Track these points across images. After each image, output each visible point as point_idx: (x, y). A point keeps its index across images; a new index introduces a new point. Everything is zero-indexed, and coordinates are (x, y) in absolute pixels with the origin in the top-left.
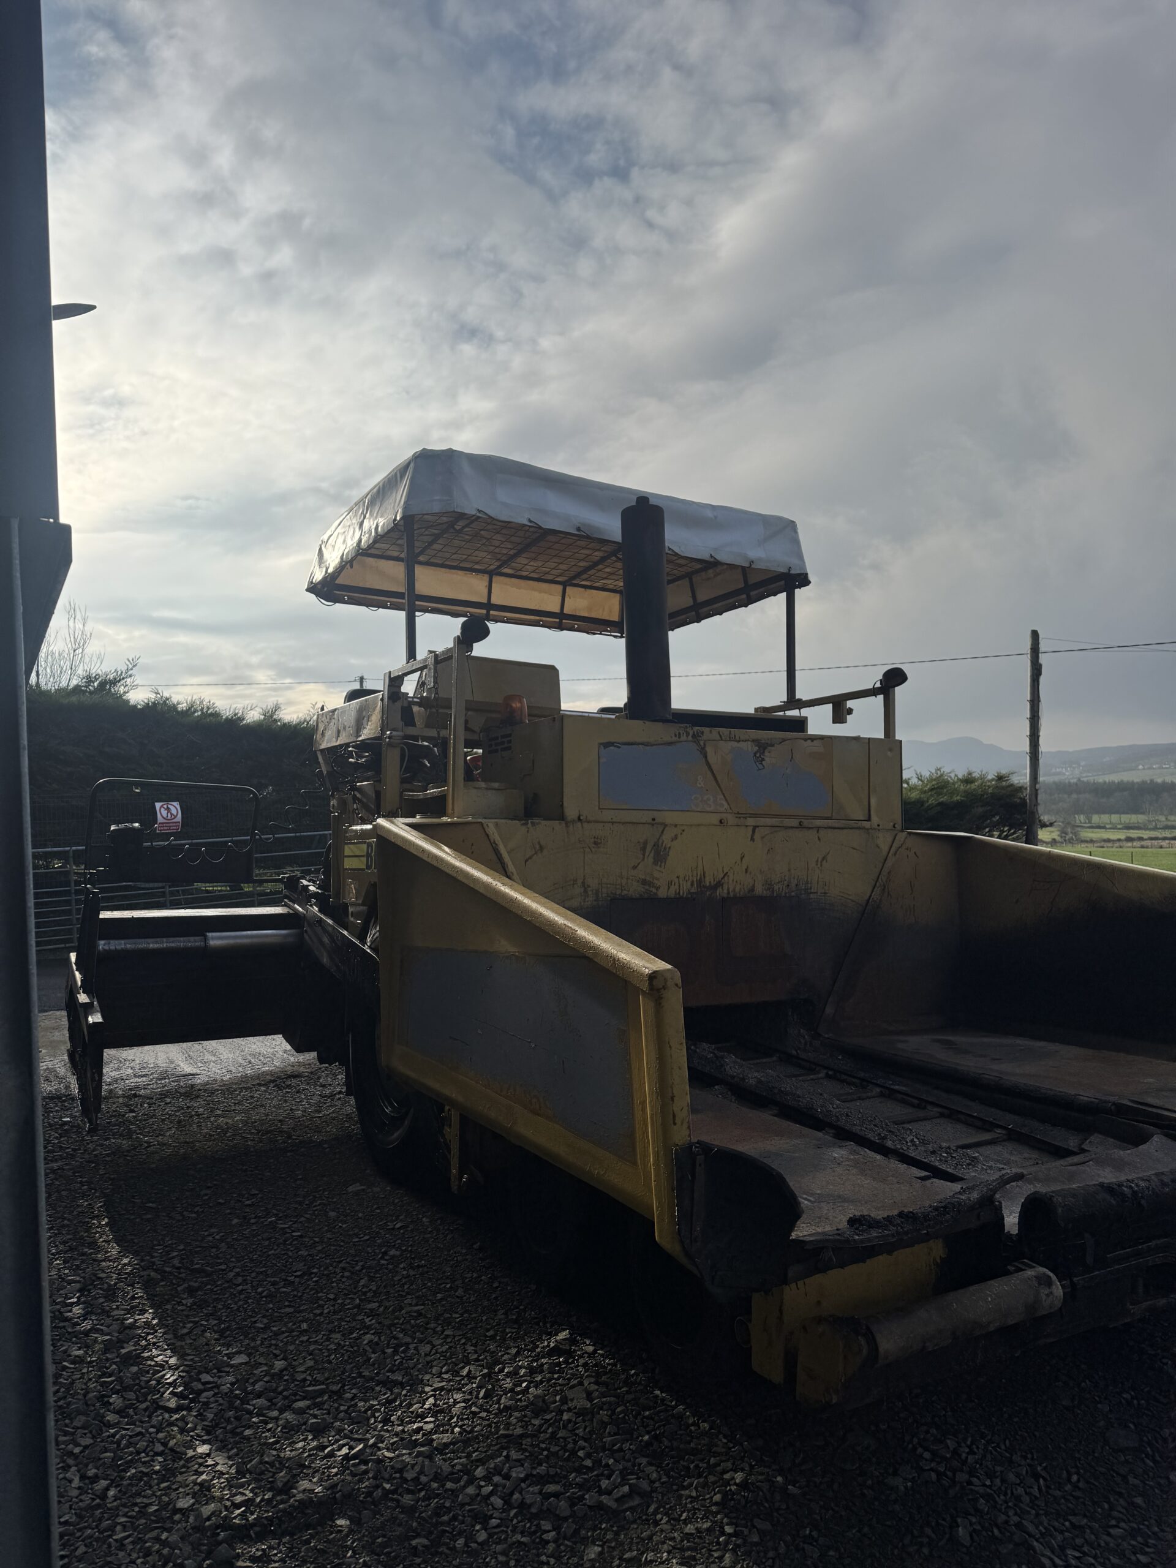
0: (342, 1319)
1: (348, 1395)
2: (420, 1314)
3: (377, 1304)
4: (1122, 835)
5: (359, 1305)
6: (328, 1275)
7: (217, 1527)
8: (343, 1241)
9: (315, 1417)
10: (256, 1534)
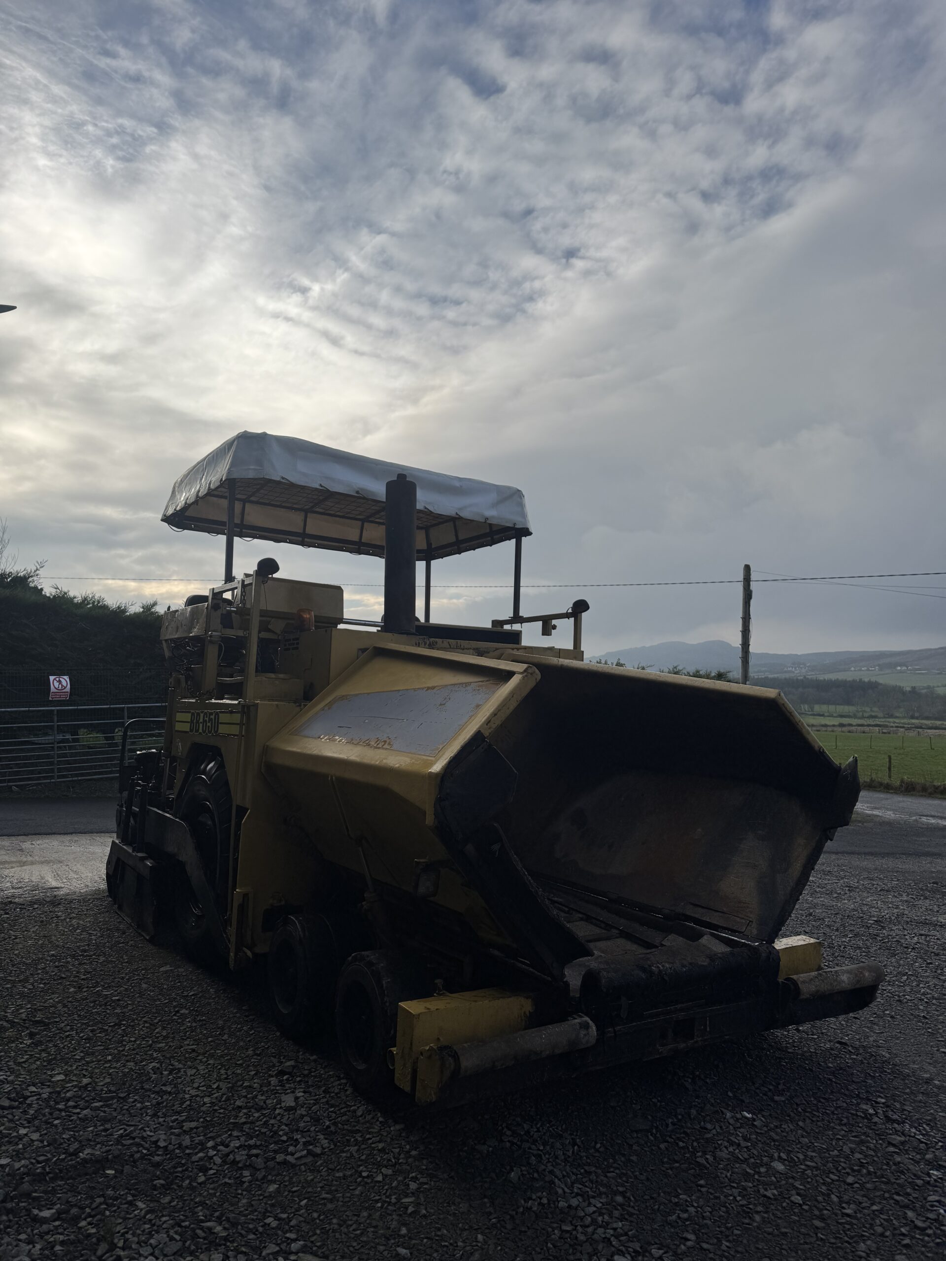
0: (137, 1054)
1: (131, 1100)
2: (193, 1050)
3: (164, 1044)
4: (836, 721)
5: (152, 1045)
6: (133, 1026)
7: (24, 1174)
8: (148, 1004)
9: (105, 1112)
10: (50, 1178)
